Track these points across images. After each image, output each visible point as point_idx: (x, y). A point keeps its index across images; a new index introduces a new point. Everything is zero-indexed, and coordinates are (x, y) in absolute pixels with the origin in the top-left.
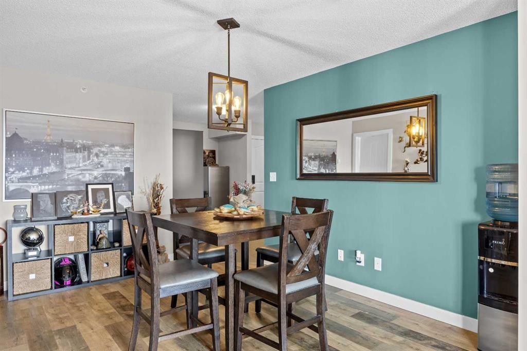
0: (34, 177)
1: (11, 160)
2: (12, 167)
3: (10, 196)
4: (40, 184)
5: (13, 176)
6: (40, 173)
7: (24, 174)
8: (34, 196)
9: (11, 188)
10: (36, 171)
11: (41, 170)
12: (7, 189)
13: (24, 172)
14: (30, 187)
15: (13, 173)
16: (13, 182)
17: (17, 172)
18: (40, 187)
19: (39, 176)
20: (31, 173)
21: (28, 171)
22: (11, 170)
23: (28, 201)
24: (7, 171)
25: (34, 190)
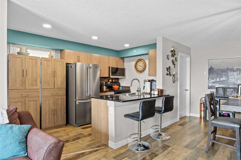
0: (217, 82)
1: (210, 76)
2: (210, 78)
3: (209, 88)
4: (219, 84)
5: (211, 81)
6: (219, 80)
7: (214, 81)
8: (217, 88)
9: (210, 85)
10: (218, 80)
11: (220, 79)
12: (208, 85)
13: (214, 80)
14: (216, 85)
15: (210, 80)
16: (210, 83)
17: (212, 80)
18: (219, 85)
19: (219, 81)
20: (216, 80)
21: (215, 80)
22: (210, 79)
23: (215, 90)
24: (208, 80)
25: (217, 86)
